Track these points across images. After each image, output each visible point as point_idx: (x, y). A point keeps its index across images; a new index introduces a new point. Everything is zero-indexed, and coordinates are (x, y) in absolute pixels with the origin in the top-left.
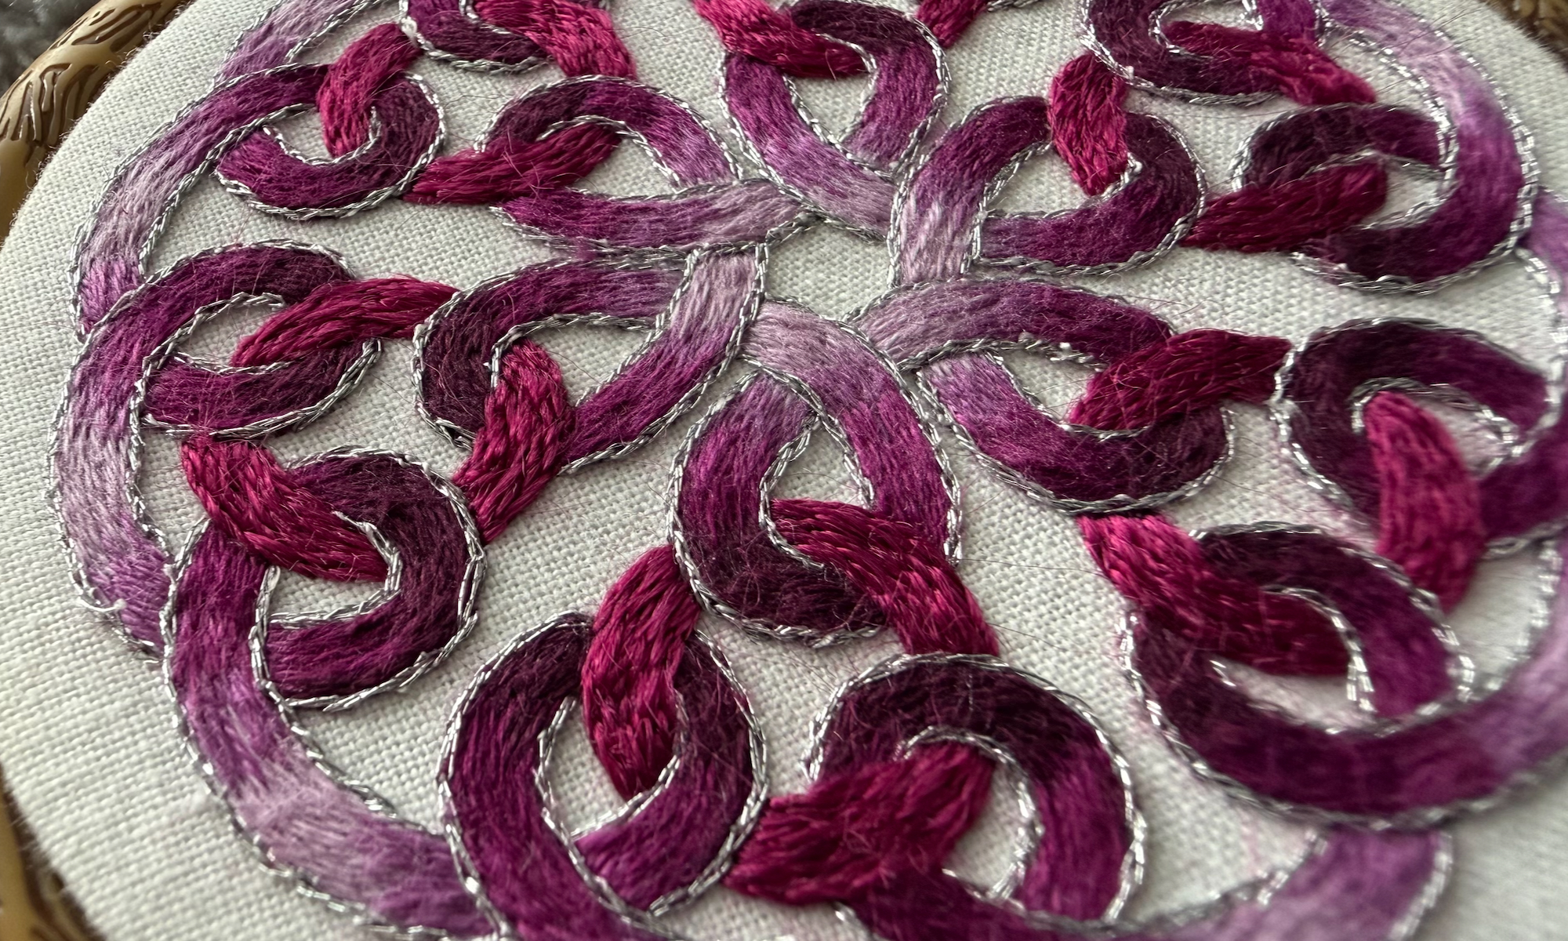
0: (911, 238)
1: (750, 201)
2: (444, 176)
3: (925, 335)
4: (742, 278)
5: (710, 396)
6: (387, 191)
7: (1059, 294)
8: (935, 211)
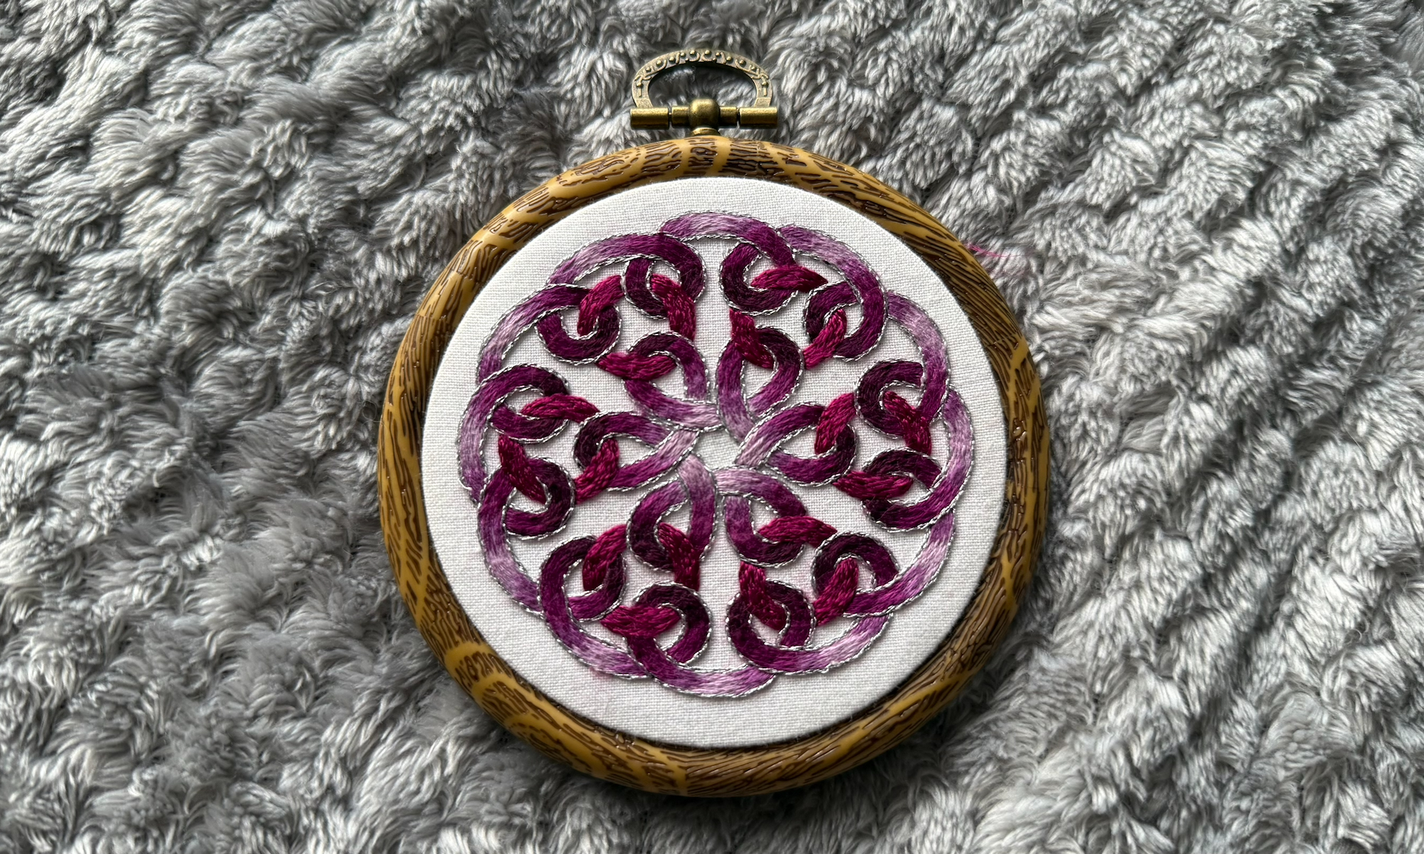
0: (748, 448)
2: (613, 360)
4: (688, 441)
5: (661, 479)
6: (591, 359)
7: (781, 487)
8: (761, 440)
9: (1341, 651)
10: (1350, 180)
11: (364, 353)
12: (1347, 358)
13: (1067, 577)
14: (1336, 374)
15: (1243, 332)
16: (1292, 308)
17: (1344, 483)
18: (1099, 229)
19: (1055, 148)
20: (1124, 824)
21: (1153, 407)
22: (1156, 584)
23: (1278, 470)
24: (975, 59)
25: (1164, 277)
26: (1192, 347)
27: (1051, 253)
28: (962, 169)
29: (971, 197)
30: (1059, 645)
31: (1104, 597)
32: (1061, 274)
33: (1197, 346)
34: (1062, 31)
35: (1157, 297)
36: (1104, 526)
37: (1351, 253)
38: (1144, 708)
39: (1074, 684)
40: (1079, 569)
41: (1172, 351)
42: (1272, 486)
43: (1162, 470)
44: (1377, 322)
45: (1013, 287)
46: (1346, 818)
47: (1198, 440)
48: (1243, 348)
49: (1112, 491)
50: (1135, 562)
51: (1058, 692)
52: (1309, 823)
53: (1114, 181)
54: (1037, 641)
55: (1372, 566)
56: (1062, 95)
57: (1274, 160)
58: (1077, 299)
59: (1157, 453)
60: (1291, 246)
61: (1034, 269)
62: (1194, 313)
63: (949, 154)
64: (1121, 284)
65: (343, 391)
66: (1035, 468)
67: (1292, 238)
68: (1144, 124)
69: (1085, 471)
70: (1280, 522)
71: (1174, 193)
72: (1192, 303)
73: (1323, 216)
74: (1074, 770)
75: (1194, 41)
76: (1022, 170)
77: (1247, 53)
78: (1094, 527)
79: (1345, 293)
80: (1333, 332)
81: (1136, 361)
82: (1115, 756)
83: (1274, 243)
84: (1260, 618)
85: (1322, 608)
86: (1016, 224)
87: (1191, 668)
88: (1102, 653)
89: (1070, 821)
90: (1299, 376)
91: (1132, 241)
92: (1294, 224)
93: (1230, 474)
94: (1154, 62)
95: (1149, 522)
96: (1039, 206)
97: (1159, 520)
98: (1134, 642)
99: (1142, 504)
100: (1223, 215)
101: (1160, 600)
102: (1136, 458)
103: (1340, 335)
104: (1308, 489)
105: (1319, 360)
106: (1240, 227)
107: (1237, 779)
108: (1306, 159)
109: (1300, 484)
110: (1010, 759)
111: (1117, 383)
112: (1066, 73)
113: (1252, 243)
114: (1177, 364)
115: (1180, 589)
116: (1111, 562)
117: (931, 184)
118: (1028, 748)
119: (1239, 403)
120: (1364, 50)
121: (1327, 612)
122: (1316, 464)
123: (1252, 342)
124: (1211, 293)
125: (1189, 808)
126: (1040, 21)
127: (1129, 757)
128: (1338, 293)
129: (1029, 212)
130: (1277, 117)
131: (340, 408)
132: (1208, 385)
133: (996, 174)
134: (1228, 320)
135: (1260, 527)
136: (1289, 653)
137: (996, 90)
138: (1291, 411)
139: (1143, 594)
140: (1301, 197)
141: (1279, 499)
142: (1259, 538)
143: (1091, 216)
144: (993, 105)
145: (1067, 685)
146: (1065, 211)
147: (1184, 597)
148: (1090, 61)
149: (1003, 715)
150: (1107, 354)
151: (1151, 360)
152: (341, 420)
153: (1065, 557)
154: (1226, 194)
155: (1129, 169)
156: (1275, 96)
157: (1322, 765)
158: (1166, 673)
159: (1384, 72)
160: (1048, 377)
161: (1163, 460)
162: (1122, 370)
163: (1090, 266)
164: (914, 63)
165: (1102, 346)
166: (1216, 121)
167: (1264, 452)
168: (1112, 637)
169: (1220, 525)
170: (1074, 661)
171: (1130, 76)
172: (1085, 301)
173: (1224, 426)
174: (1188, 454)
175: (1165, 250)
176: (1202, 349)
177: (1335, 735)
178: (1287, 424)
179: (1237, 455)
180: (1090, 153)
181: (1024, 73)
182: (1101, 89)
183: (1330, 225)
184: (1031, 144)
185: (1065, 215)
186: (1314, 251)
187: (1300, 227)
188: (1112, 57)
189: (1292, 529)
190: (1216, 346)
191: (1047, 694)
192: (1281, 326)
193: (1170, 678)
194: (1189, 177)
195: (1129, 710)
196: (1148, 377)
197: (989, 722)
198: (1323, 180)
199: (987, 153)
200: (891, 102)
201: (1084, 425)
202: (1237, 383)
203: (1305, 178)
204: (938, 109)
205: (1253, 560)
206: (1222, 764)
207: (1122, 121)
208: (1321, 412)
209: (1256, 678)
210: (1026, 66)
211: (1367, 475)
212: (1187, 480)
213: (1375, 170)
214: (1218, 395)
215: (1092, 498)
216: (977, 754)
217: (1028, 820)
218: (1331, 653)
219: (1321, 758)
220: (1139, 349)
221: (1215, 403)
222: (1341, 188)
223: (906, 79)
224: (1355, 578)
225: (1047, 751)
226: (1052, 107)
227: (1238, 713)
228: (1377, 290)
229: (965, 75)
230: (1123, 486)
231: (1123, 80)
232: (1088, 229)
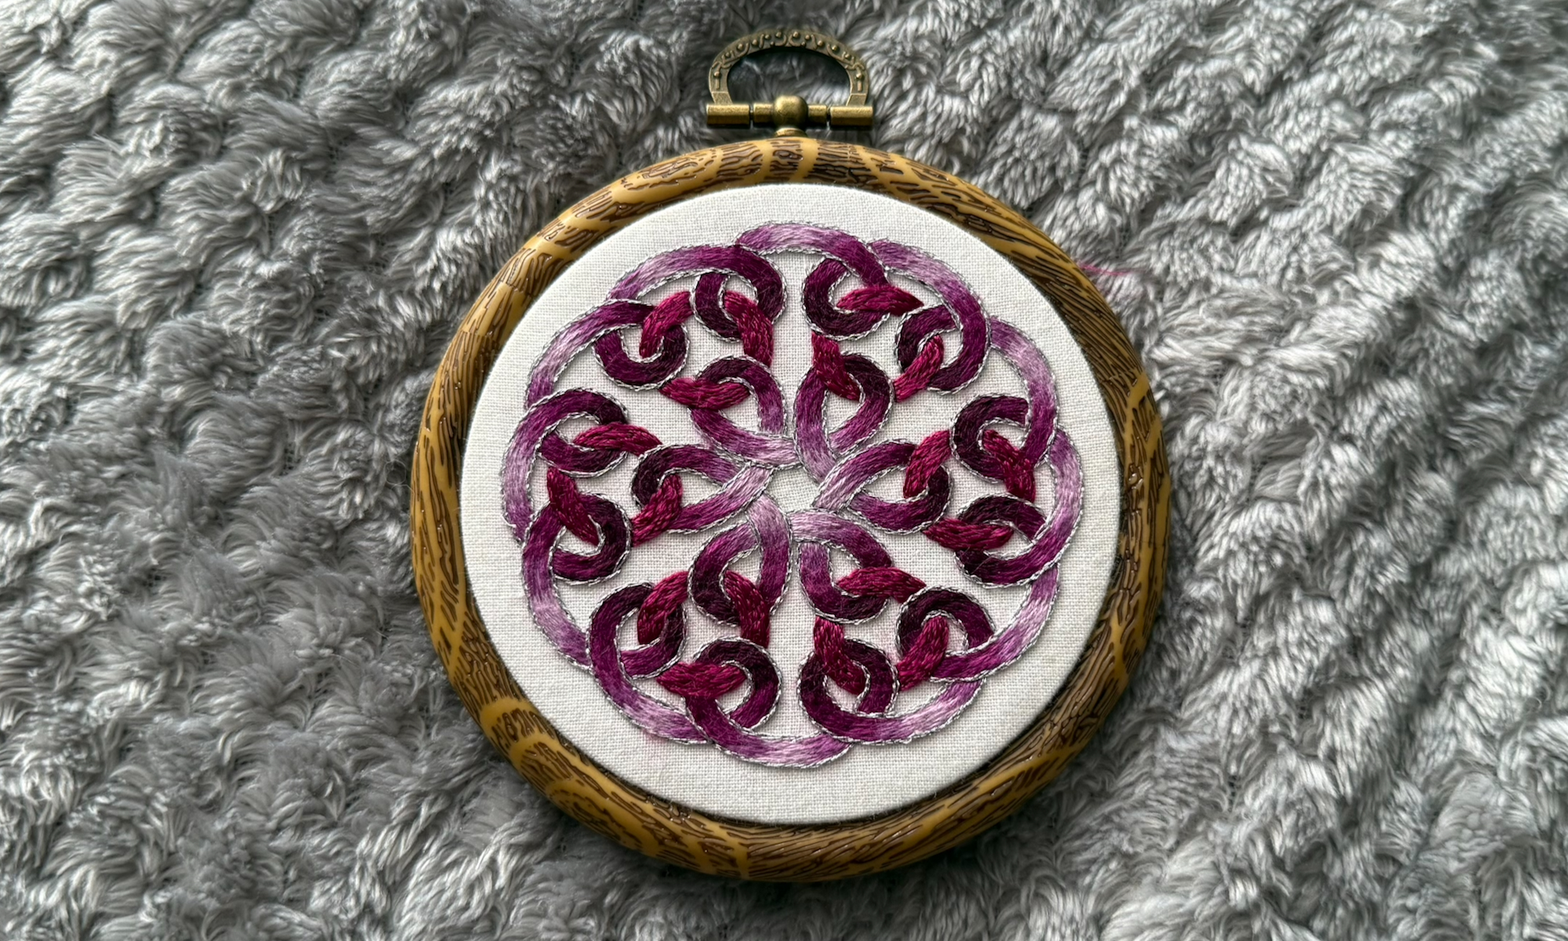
0: (828, 489)
1: (781, 448)
6: (653, 385)
9: (1519, 724)
10: (1518, 184)
11: (387, 410)
12: (1517, 389)
13: (1196, 644)
14: (1502, 407)
15: (1393, 362)
16: (1450, 333)
17: (1516, 531)
18: (1225, 249)
19: (1173, 159)
20: (1267, 923)
21: (1287, 450)
22: (1295, 651)
23: (1439, 518)
24: (1079, 59)
25: (1298, 301)
26: (1332, 381)
27: (1170, 279)
28: (1067, 186)
29: (1078, 217)
30: (1188, 722)
31: (1237, 667)
32: (1183, 301)
33: (1339, 378)
34: (1177, 23)
35: (1292, 325)
36: (1235, 585)
37: (1520, 268)
38: (1284, 790)
39: (1206, 765)
40: (1208, 634)
41: (1309, 385)
42: (1431, 536)
43: (1299, 520)
44: (1551, 347)
45: (1128, 318)
46: (1533, 915)
47: (1341, 486)
48: (1394, 380)
49: (1243, 545)
50: (1271, 627)
51: (1189, 775)
52: (1490, 922)
53: (1240, 194)
54: (1164, 717)
55: (1550, 624)
56: (1179, 96)
57: (1427, 163)
58: (1199, 329)
59: (1295, 502)
60: (1449, 261)
61: (1151, 296)
62: (1334, 341)
63: (1052, 169)
64: (1250, 310)
65: (369, 452)
66: (1152, 520)
67: (1450, 251)
68: (1277, 127)
69: (1213, 524)
70: (1442, 577)
71: (1311, 204)
72: (1331, 330)
73: (1487, 226)
74: (1207, 861)
75: (1333, 30)
76: (1136, 184)
77: (1394, 41)
78: (1225, 587)
79: (1514, 314)
80: (1501, 358)
81: (1268, 397)
82: (1254, 844)
83: (1427, 259)
84: (1423, 687)
85: (1495, 675)
86: (1132, 246)
87: (1338, 744)
88: (1237, 729)
89: (1205, 920)
90: (1461, 411)
91: (1262, 261)
92: (1453, 235)
93: (1381, 524)
94: (1285, 56)
95: (1287, 580)
96: (1155, 225)
97: (1299, 578)
98: (1272, 716)
99: (1278, 560)
100: (1367, 228)
101: (1300, 667)
102: (1270, 508)
103: (1509, 363)
104: (1475, 539)
105: (1485, 392)
106: (1389, 241)
107: (1403, 872)
108: (1467, 160)
109: (1467, 534)
110: (1136, 854)
111: (1246, 423)
112: (1183, 71)
113: (1402, 260)
114: (1315, 400)
115: (1322, 655)
116: (1244, 626)
117: (1033, 203)
118: (1157, 840)
119: (1389, 442)
120: (1533, 34)
121: (1501, 678)
122: (1484, 511)
123: (1404, 373)
124: (1353, 318)
125: (1346, 906)
126: (1152, 14)
127: (1270, 847)
128: (1505, 315)
129: (1144, 232)
130: (1430, 113)
131: (366, 472)
132: (1352, 423)
133: (1106, 189)
134: (1374, 348)
135: (1419, 583)
136: (1459, 727)
137: (1103, 93)
138: (1454, 452)
139: (1280, 662)
140: (1460, 205)
141: (1441, 551)
142: (1419, 596)
143: (1215, 235)
144: (1100, 110)
145: (1199, 767)
146: (1184, 229)
147: (1327, 664)
148: (1213, 57)
149: (1126, 804)
150: (1235, 390)
151: (1285, 396)
152: (368, 484)
153: (1193, 622)
154: (1370, 203)
155: (1258, 179)
156: (1428, 89)
157: (1500, 854)
158: (1310, 751)
159: (1557, 58)
160: (1170, 419)
161: (1301, 510)
162: (1252, 407)
163: (1214, 291)
164: (1013, 65)
165: (1229, 381)
166: (1360, 121)
167: (1420, 498)
168: (1247, 710)
169: (1368, 582)
170: (1206, 740)
171: (1258, 72)
172: (1208, 331)
173: (1371, 470)
174: (1329, 501)
175: (1300, 270)
176: (1345, 382)
177: (1514, 818)
178: (1449, 466)
179: (1389, 503)
180: (1214, 163)
181: (1135, 72)
182: (1224, 88)
183: (1496, 236)
184: (1144, 155)
185: (1185, 234)
186: (1478, 267)
187: (1460, 239)
188: (1237, 51)
189: (1458, 585)
190: (1360, 378)
191: (1176, 778)
192: (1437, 354)
193: (1315, 757)
194: (1328, 186)
195: (1268, 791)
196: (1282, 414)
197: (1111, 813)
198: (1486, 185)
199: (1095, 167)
200: (986, 110)
201: (1210, 470)
202: (1386, 421)
203: (1466, 183)
204: (1039, 118)
205: (1412, 622)
206: (1384, 857)
207: (1250, 124)
208: (1487, 451)
209: (1421, 757)
210: (1138, 65)
211: (1543, 521)
212: (1330, 532)
213: (1547, 172)
214: (1364, 434)
215: (1222, 554)
216: (1098, 849)
217: (1157, 920)
218: (1508, 726)
219: (1498, 844)
220: (1271, 383)
221: (1359, 443)
222: (1508, 194)
223: (1003, 84)
224: (1532, 639)
225: (1178, 843)
226: (1169, 110)
227: (1401, 797)
228: (1551, 310)
229: (1067, 79)
230: (1256, 539)
231: (1250, 76)
232: (1211, 250)
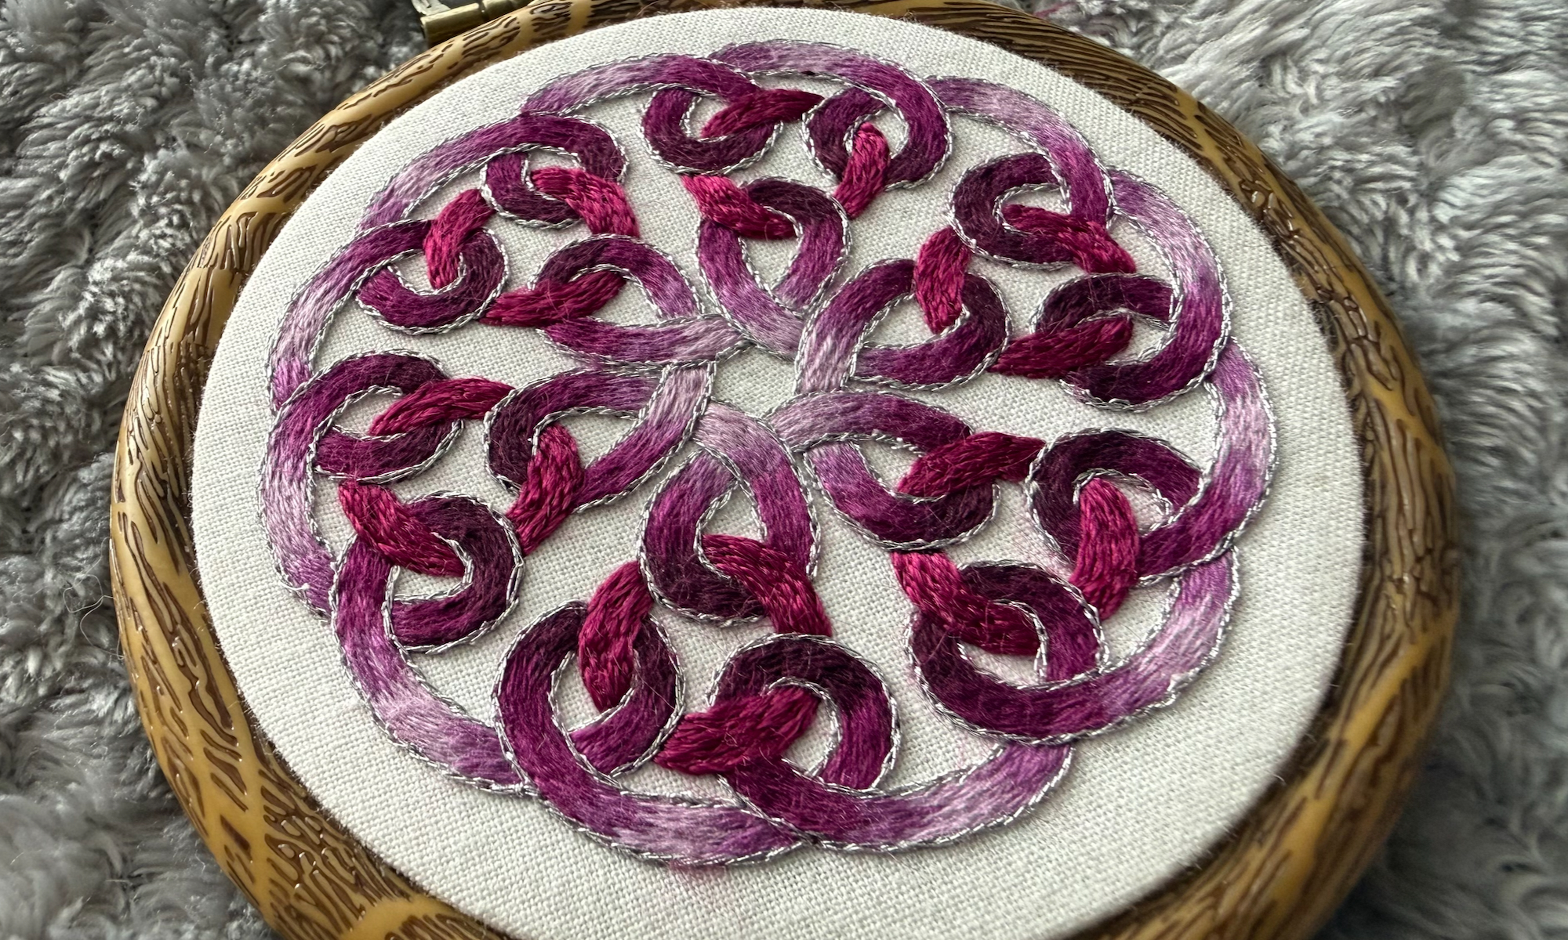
0: (811, 361)
1: (708, 331)
2: (507, 307)
3: (811, 430)
4: (697, 385)
5: (671, 465)
6: (469, 316)
7: (902, 404)
8: (829, 342)
11: (59, 522)
65: (37, 586)
131: (38, 620)
152: (46, 642)
